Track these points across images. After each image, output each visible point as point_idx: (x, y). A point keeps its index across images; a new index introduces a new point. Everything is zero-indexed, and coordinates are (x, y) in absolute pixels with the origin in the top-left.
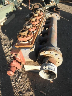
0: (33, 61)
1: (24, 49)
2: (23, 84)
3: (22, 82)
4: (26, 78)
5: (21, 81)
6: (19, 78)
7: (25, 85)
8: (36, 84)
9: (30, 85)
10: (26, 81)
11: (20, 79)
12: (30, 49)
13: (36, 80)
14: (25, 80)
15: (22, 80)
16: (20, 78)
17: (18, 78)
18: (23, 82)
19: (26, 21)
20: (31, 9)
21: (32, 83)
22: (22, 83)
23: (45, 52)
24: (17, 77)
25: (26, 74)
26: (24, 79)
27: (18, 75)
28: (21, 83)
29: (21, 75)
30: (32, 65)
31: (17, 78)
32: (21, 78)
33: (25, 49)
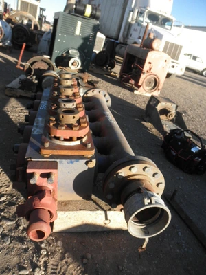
0: (81, 198)
1: (69, 161)
2: (59, 272)
3: (53, 265)
4: (62, 253)
5: (51, 263)
6: (39, 255)
7: (67, 272)
8: (97, 265)
9: (82, 271)
10: (66, 262)
11: (44, 259)
12: (85, 161)
13: (92, 256)
14: (62, 259)
15: (51, 261)
16: (45, 256)
17: (39, 257)
18: (57, 265)
19: (7, 96)
20: (22, 68)
21: (84, 265)
22: (56, 269)
23: (133, 167)
24: (34, 253)
25: (57, 241)
26: (58, 256)
27: (32, 246)
28: (52, 269)
29: (43, 245)
30: (80, 210)
31: (33, 257)
32: (47, 255)
33: (72, 163)
